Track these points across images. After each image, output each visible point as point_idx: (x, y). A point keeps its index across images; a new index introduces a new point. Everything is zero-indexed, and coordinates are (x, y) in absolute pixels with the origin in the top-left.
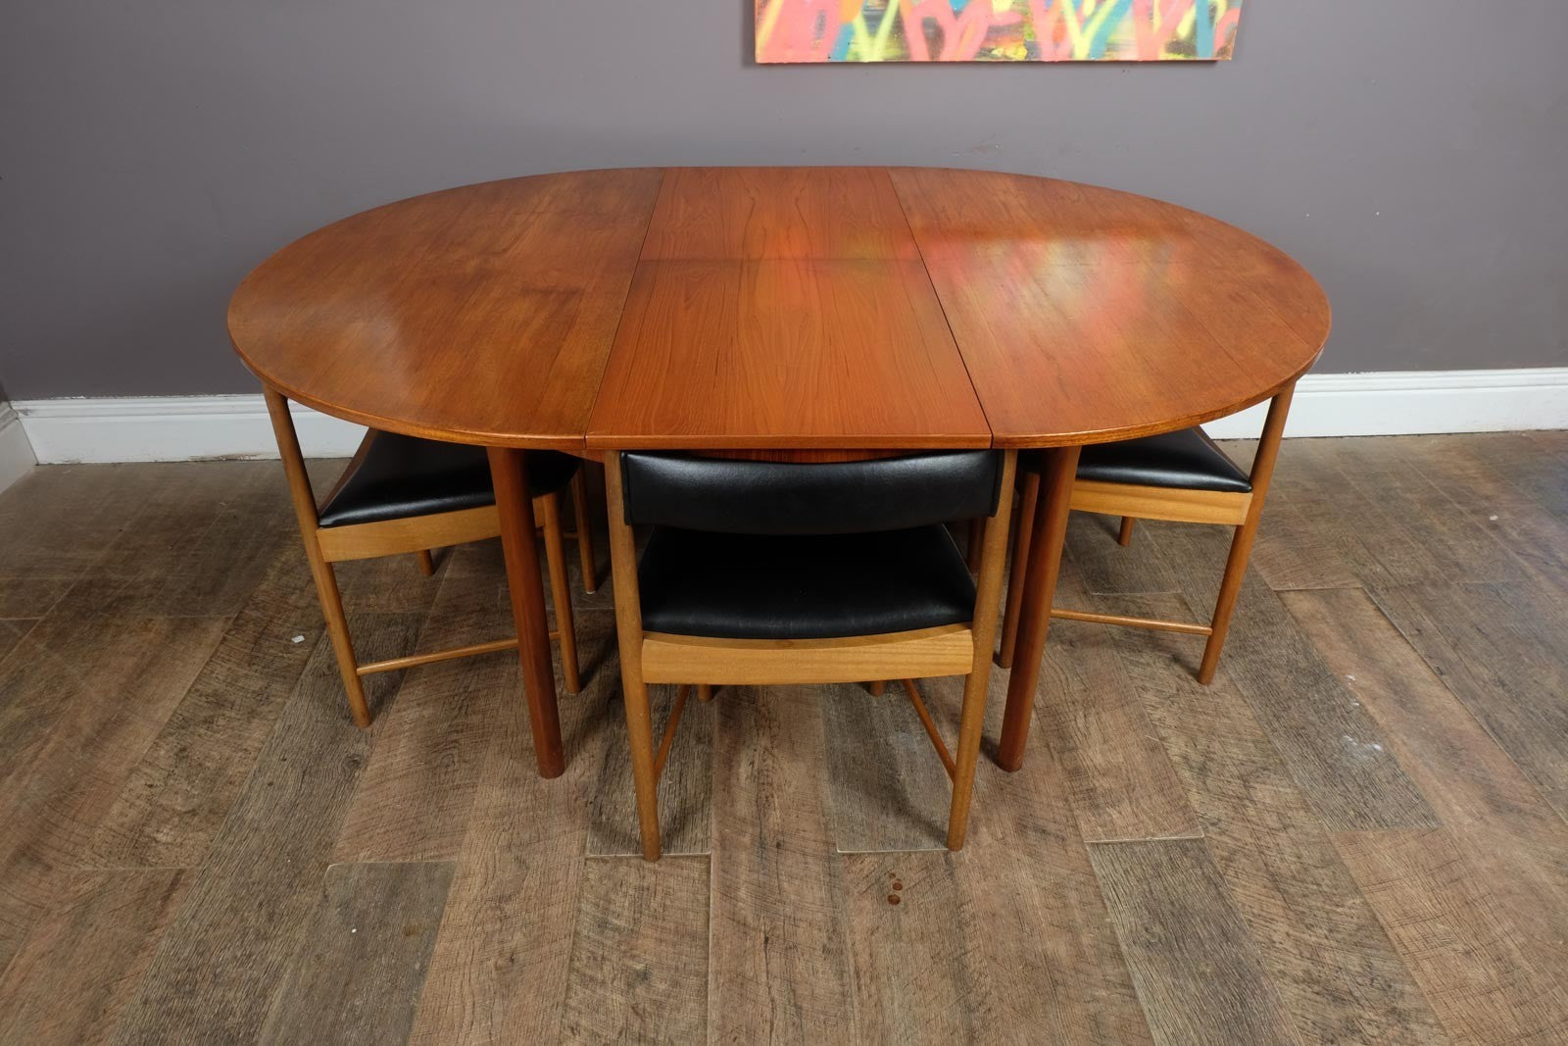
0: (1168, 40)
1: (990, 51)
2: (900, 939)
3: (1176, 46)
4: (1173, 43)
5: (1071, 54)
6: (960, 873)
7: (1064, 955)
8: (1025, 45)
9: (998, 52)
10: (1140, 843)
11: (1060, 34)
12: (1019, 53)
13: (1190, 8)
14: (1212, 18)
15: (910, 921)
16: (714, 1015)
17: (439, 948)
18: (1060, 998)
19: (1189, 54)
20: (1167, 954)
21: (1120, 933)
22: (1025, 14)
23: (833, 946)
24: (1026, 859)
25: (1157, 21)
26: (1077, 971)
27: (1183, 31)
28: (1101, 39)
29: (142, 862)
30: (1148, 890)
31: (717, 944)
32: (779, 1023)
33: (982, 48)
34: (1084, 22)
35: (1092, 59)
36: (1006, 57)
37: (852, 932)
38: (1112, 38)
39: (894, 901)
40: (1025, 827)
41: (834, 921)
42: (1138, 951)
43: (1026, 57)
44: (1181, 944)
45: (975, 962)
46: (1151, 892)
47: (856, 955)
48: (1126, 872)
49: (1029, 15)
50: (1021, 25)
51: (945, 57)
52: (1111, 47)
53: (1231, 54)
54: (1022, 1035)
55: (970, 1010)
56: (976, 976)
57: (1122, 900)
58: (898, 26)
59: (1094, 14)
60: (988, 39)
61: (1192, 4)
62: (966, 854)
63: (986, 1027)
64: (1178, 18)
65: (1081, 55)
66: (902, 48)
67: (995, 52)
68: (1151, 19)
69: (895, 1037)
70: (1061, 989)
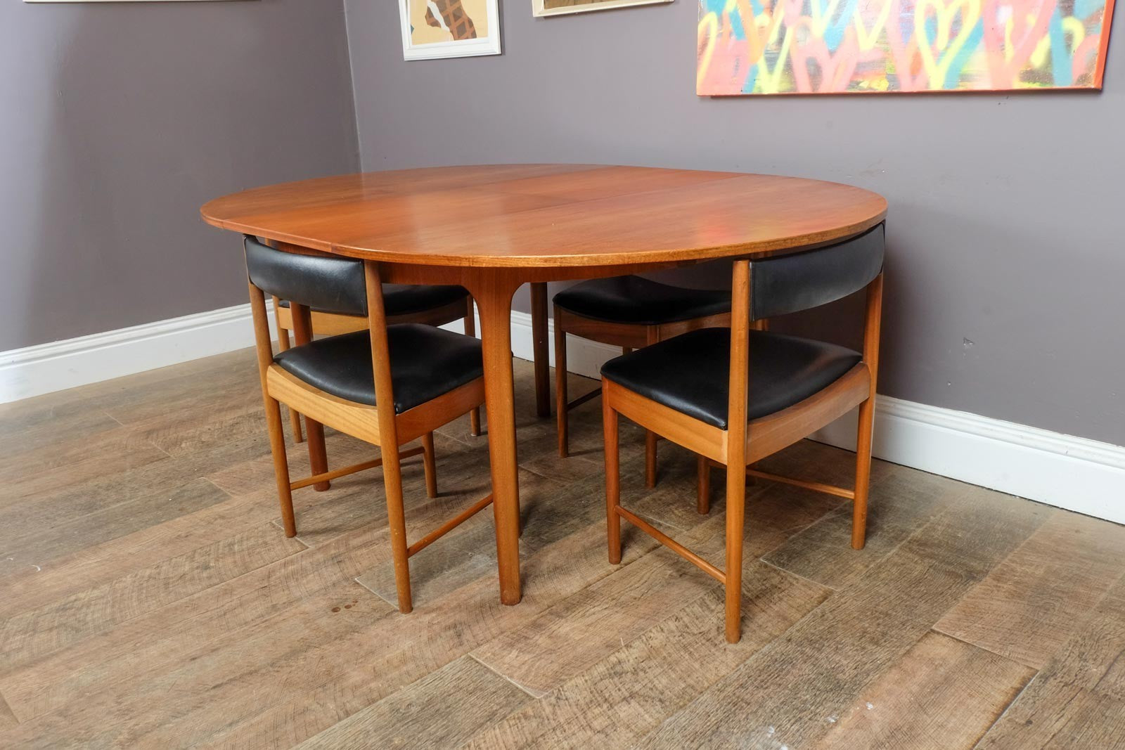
0: (1023, 69)
1: (858, 83)
2: (305, 623)
3: (1030, 75)
4: (1027, 72)
5: (928, 84)
6: (384, 621)
7: (351, 681)
8: (886, 78)
9: (865, 86)
10: (495, 674)
11: (917, 66)
12: (882, 86)
13: (1043, 36)
14: (1069, 46)
15: (323, 622)
16: (196, 596)
17: (178, 519)
18: (313, 692)
19: (1046, 83)
20: (395, 720)
21: (395, 695)
22: (886, 51)
23: (278, 606)
24: (424, 638)
25: (1010, 51)
26: (342, 690)
27: (1038, 60)
28: (954, 71)
29: (166, 449)
30: (450, 693)
31: (247, 576)
32: (209, 613)
33: (851, 81)
34: (938, 56)
35: (947, 89)
36: (871, 89)
37: (297, 608)
38: (966, 70)
39: (335, 610)
40: (455, 626)
41: (300, 599)
42: (385, 708)
43: (888, 88)
44: (410, 723)
45: (313, 654)
46: (450, 695)
47: (280, 615)
48: (459, 679)
49: (890, 52)
50: (883, 61)
51: (822, 90)
52: (964, 78)
53: (1093, 81)
54: (268, 689)
55: (272, 665)
56: (302, 657)
57: (428, 686)
58: (789, 67)
59: (947, 48)
60: (856, 74)
61: (1045, 33)
62: (404, 617)
63: (263, 675)
64: (1031, 48)
65: (936, 86)
66: (791, 83)
67: (861, 85)
68: (1003, 49)
69: (230, 649)
70: (320, 689)
